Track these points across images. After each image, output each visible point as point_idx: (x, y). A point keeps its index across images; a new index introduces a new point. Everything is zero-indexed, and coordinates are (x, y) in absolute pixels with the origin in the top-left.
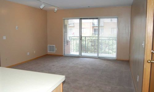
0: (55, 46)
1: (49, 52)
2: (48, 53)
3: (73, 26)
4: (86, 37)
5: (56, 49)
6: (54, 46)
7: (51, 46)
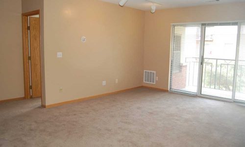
0: (155, 72)
1: (146, 82)
2: (144, 85)
3: (211, 40)
4: (217, 59)
5: (156, 78)
6: (153, 74)
7: (148, 73)
